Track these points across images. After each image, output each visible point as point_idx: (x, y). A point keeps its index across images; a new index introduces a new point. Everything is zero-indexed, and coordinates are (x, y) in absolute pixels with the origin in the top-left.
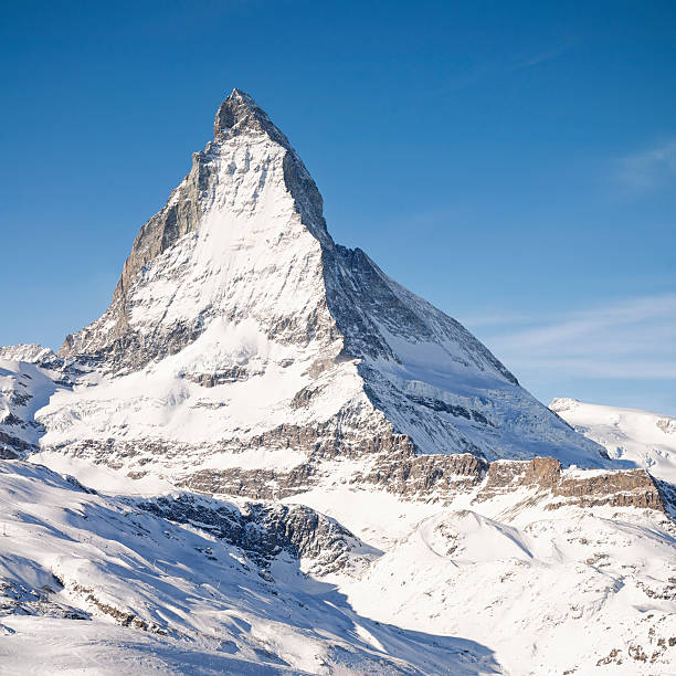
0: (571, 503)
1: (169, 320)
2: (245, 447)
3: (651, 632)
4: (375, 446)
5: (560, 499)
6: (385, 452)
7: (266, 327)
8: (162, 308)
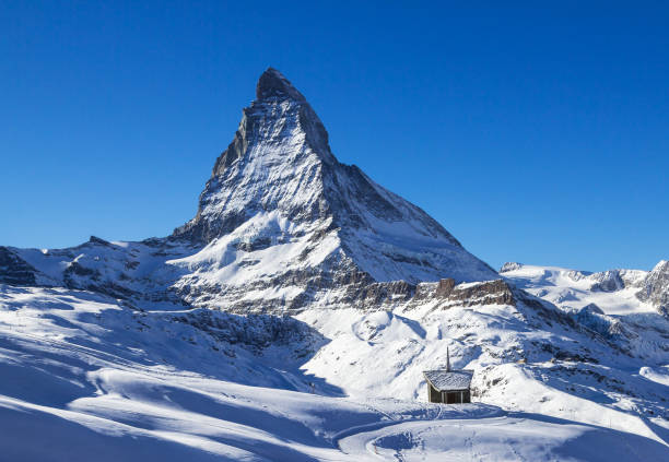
0: (458, 305)
1: (227, 212)
2: (266, 286)
3: (485, 378)
4: (346, 280)
5: (452, 302)
6: (353, 284)
7: (286, 212)
8: (222, 204)
